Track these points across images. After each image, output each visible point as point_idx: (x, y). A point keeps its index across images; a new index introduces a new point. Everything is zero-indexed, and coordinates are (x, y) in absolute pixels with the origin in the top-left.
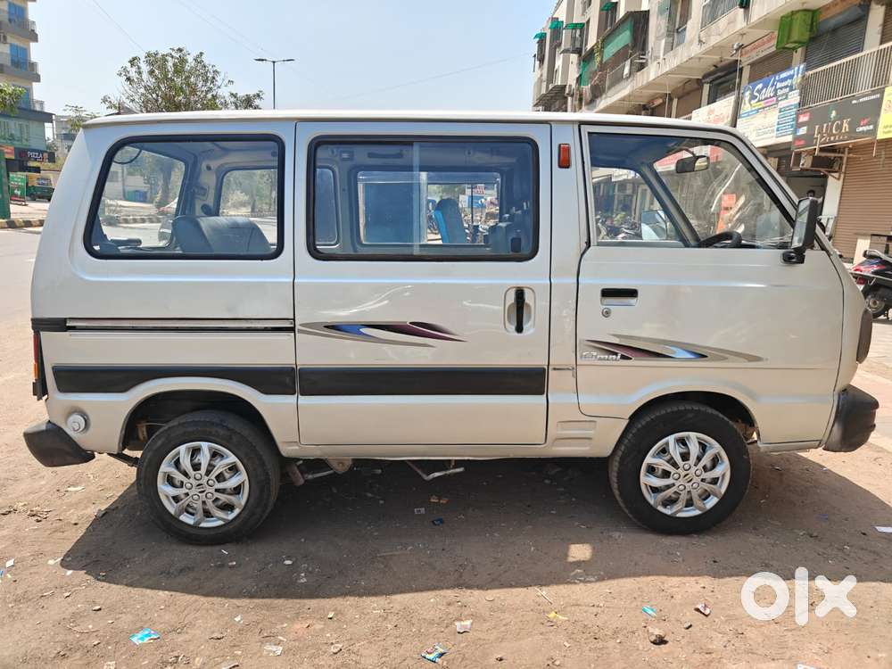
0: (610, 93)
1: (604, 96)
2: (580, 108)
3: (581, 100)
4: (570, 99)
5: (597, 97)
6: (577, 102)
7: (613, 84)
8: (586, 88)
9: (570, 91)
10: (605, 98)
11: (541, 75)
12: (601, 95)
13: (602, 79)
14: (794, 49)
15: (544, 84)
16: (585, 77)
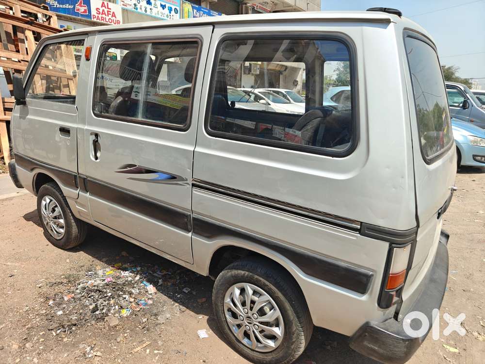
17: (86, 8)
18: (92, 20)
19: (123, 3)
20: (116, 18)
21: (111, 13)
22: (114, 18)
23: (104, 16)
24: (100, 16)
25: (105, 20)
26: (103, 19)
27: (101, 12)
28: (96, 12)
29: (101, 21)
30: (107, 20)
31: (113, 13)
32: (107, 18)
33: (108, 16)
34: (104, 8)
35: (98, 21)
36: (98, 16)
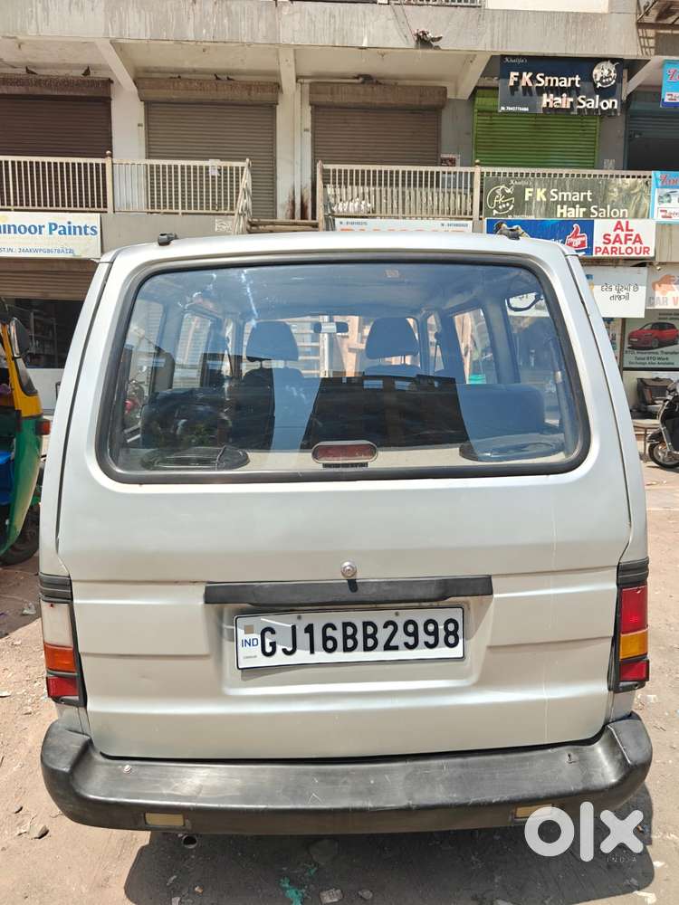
17: (585, 238)
18: (594, 255)
19: (663, 214)
20: (641, 243)
21: (633, 238)
22: (638, 245)
23: (617, 245)
24: (609, 247)
25: (618, 252)
26: (614, 250)
27: (612, 238)
28: (603, 240)
29: (610, 255)
30: (623, 251)
31: (638, 236)
32: (624, 247)
33: (626, 243)
34: (619, 232)
35: (606, 255)
36: (606, 248)
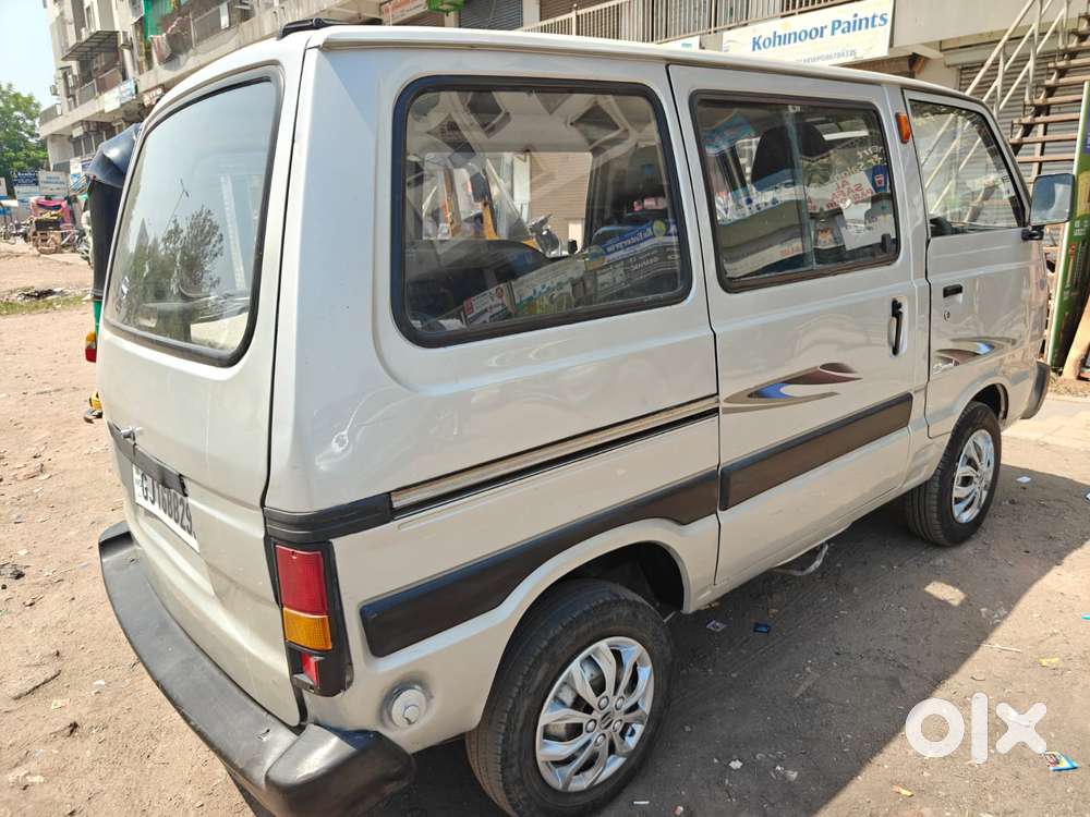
0: (200, 48)
1: (191, 51)
2: (150, 68)
3: (149, 56)
4: (127, 53)
5: (180, 52)
6: (144, 58)
7: (203, 37)
8: (159, 39)
9: (126, 40)
10: (196, 54)
11: (62, 14)
12: (187, 51)
13: (184, 26)
14: (447, 12)
15: (71, 29)
16: (152, 22)
